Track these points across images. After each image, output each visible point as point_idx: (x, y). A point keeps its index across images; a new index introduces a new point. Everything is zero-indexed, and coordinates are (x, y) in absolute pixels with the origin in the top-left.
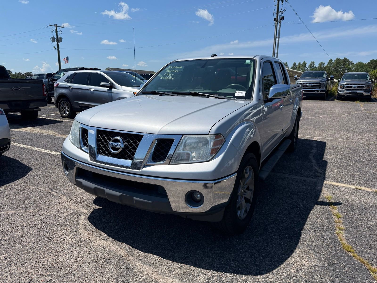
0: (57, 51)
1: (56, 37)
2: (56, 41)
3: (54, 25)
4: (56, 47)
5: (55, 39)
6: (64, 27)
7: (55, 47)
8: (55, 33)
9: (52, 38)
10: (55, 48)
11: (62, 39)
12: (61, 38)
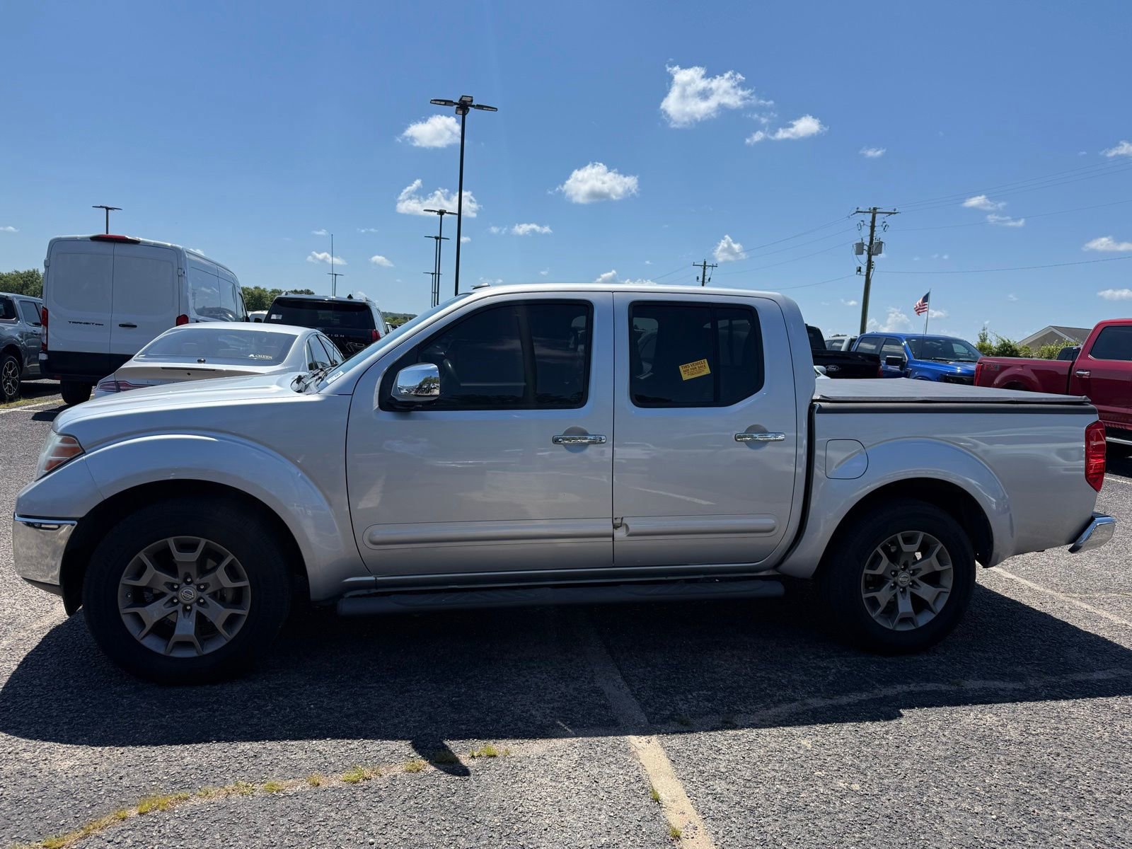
0: (864, 278)
1: (869, 240)
2: (865, 253)
3: (868, 210)
4: (864, 269)
5: (866, 248)
6: (895, 213)
7: (860, 268)
8: (867, 231)
9: (857, 244)
10: (859, 270)
11: (883, 244)
12: (880, 243)
